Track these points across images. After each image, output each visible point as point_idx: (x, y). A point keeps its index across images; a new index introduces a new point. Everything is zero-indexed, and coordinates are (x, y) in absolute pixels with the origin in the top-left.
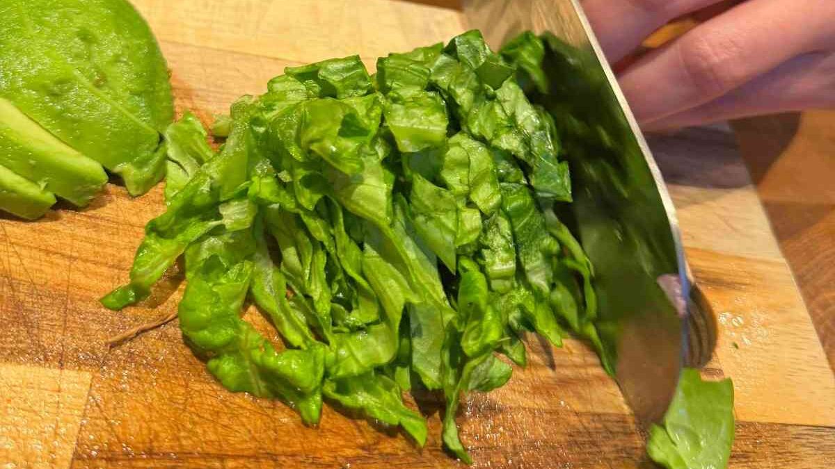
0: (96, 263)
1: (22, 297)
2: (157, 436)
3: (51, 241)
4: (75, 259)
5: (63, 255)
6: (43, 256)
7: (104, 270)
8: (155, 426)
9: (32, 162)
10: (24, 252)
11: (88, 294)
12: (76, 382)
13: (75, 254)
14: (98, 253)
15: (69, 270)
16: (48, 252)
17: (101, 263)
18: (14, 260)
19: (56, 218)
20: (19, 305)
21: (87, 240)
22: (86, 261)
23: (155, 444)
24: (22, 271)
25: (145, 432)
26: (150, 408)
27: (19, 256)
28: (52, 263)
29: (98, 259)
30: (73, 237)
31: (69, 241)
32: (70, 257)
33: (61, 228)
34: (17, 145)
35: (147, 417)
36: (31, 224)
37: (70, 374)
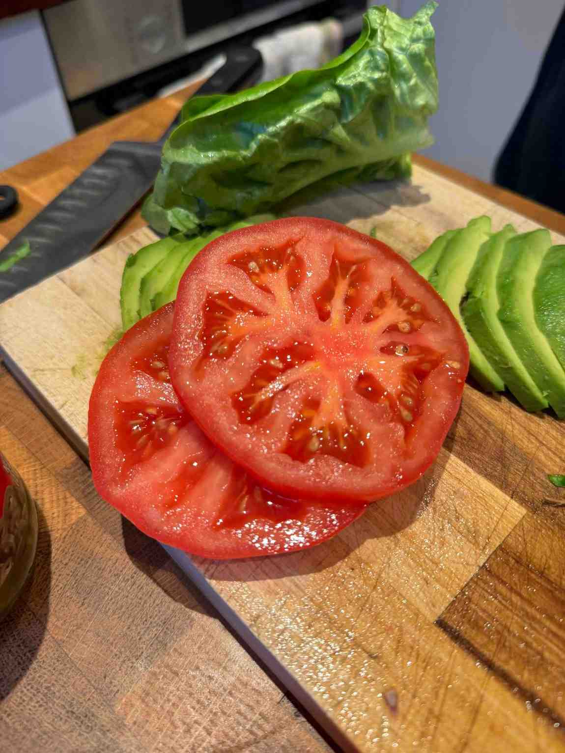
0: (554, 454)
1: (506, 449)
2: (549, 568)
3: (533, 426)
4: (543, 444)
5: (536, 438)
6: (526, 434)
7: (558, 460)
8: (551, 562)
9: (546, 377)
10: (517, 426)
11: (543, 468)
12: (517, 511)
13: (544, 442)
14: (558, 449)
15: (538, 448)
16: (529, 433)
17: (557, 455)
18: (509, 427)
19: (541, 417)
20: (502, 451)
21: (555, 439)
22: (549, 449)
23: (546, 571)
24: (512, 435)
25: (544, 561)
26: (552, 551)
27: (513, 426)
28: (529, 439)
29: (556, 452)
30: (547, 432)
31: (543, 433)
32: (541, 442)
33: (542, 423)
34: (543, 364)
35: (548, 554)
36: (526, 413)
37: (514, 504)
